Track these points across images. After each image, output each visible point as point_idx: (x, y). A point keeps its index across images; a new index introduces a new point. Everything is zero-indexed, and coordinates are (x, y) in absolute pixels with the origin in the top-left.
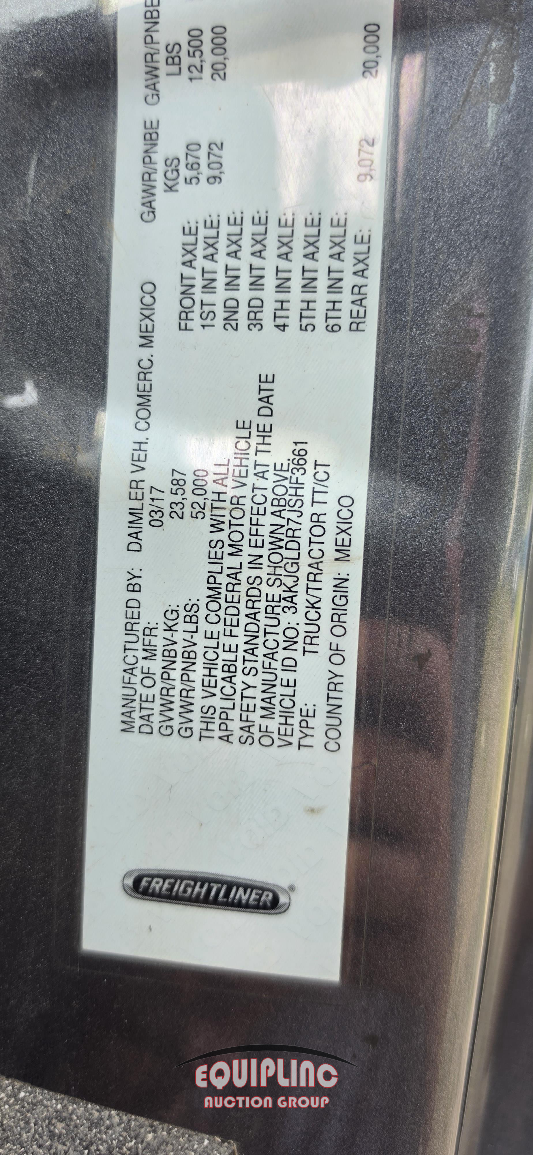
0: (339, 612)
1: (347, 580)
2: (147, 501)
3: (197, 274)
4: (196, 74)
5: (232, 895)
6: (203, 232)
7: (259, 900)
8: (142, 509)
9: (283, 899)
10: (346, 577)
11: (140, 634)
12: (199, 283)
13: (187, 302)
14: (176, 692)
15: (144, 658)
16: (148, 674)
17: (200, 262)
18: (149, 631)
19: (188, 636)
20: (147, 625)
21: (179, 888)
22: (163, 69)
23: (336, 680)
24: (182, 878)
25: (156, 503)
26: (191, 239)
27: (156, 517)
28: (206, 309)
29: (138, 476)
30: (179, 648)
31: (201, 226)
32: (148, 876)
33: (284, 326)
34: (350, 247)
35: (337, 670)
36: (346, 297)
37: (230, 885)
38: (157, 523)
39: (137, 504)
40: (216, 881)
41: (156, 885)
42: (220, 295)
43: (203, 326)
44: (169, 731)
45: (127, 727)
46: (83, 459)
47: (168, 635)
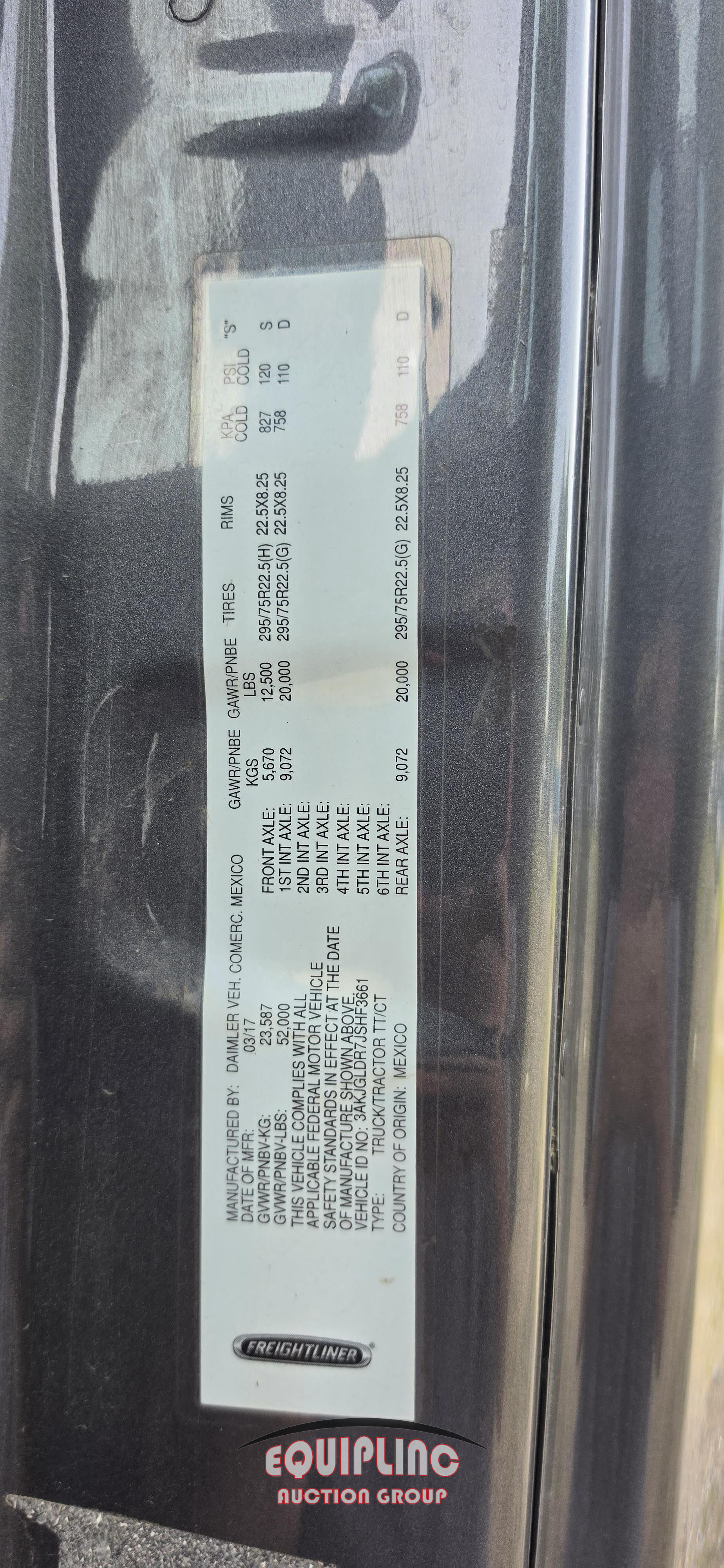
0: (400, 1119)
1: (404, 1093)
2: (241, 1031)
3: (275, 848)
4: (267, 695)
5: (323, 1353)
6: (278, 817)
7: (345, 1357)
8: (238, 1037)
9: (365, 1355)
10: (403, 1090)
11: (240, 1139)
12: (277, 856)
13: (268, 871)
14: (270, 1187)
15: (244, 1159)
16: (247, 1173)
17: (277, 840)
18: (247, 1137)
19: (278, 1141)
20: (245, 1132)
21: (280, 1349)
22: (242, 692)
23: (399, 1174)
24: (282, 1341)
25: (249, 1032)
26: (270, 822)
27: (250, 1043)
28: (284, 876)
29: (233, 1011)
30: (272, 1151)
31: (277, 812)
32: (254, 1340)
33: (345, 889)
34: (393, 831)
35: (400, 1166)
36: (392, 868)
37: (322, 1345)
38: (250, 1049)
39: (233, 1034)
40: (310, 1342)
41: (261, 1347)
42: (294, 866)
43: (282, 889)
44: (266, 1219)
45: (232, 1217)
46: (189, 997)
47: (262, 1140)
